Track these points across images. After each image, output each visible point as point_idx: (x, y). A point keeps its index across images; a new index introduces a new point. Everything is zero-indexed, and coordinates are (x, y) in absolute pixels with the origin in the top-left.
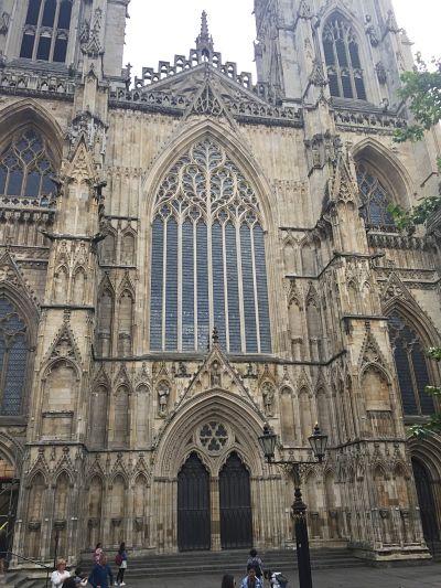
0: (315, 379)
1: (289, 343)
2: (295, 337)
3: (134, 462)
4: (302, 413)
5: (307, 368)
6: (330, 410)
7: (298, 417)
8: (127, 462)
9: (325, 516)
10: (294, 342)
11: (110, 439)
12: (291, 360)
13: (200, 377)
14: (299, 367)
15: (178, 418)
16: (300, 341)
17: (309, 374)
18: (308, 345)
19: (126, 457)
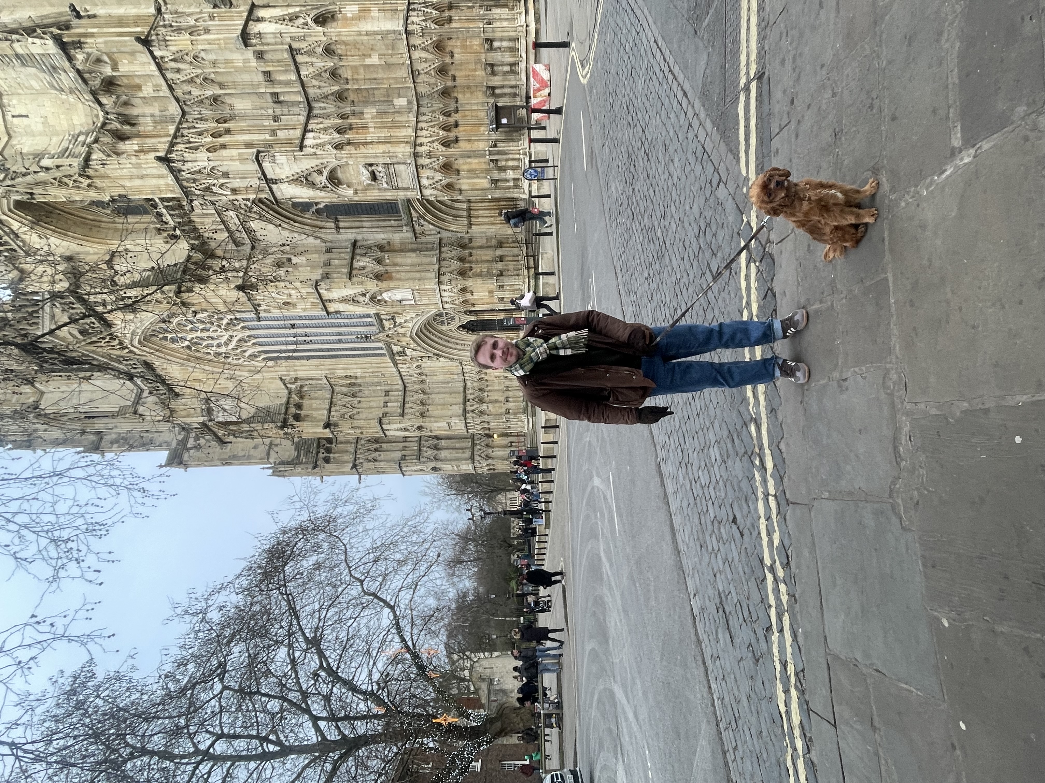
13: (404, 344)
15: (436, 352)
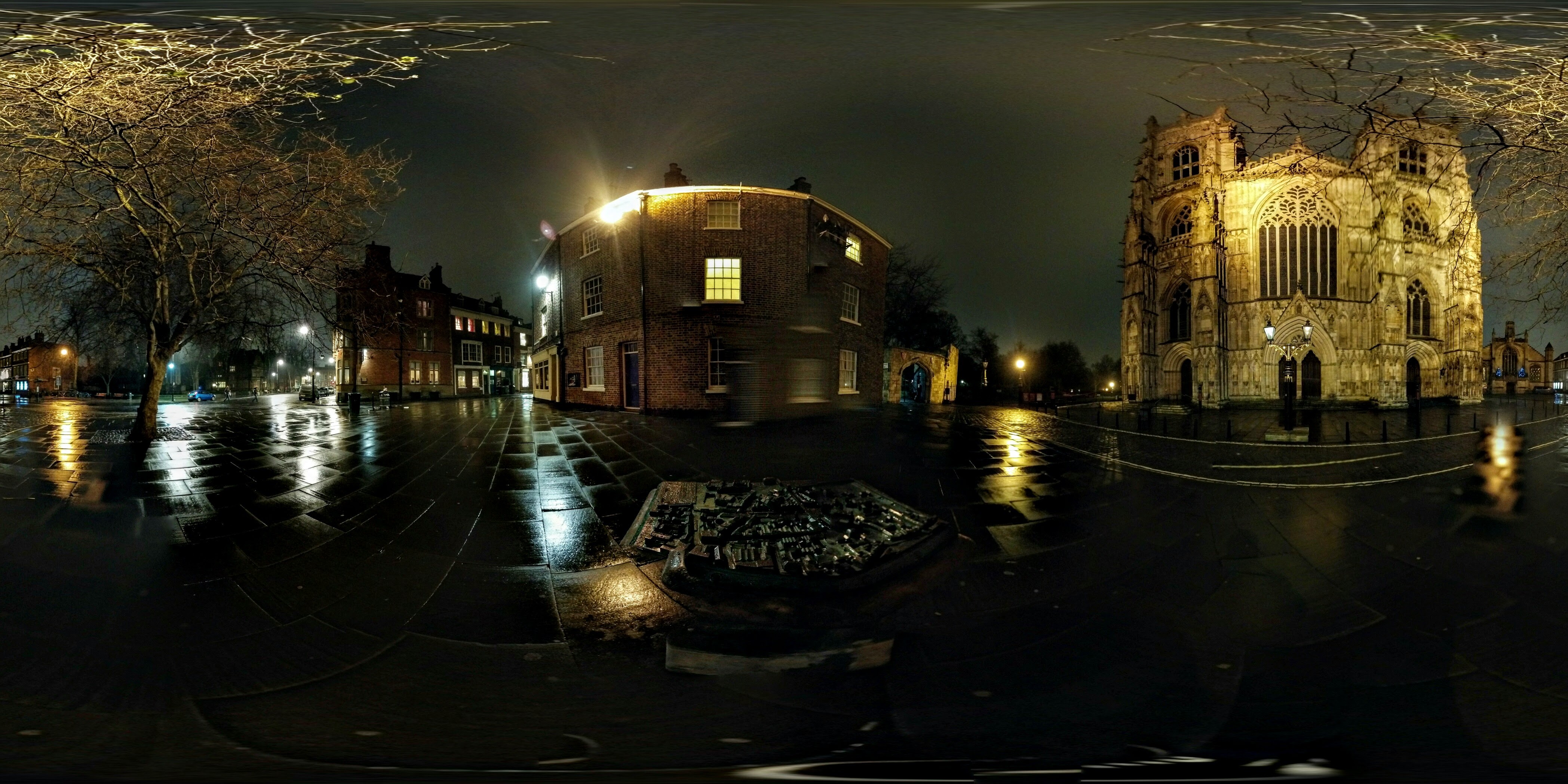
0: (1361, 310)
1: (1346, 289)
2: (1351, 286)
3: (1253, 355)
4: (1351, 331)
5: (1357, 304)
6: (1368, 328)
7: (1349, 332)
8: (1249, 356)
9: (1359, 384)
10: (1350, 289)
11: (1240, 344)
12: (1347, 299)
14: (1352, 304)
16: (1355, 289)
17: (1358, 308)
18: (1359, 290)
19: (1248, 352)
